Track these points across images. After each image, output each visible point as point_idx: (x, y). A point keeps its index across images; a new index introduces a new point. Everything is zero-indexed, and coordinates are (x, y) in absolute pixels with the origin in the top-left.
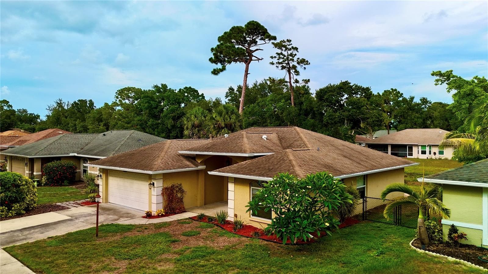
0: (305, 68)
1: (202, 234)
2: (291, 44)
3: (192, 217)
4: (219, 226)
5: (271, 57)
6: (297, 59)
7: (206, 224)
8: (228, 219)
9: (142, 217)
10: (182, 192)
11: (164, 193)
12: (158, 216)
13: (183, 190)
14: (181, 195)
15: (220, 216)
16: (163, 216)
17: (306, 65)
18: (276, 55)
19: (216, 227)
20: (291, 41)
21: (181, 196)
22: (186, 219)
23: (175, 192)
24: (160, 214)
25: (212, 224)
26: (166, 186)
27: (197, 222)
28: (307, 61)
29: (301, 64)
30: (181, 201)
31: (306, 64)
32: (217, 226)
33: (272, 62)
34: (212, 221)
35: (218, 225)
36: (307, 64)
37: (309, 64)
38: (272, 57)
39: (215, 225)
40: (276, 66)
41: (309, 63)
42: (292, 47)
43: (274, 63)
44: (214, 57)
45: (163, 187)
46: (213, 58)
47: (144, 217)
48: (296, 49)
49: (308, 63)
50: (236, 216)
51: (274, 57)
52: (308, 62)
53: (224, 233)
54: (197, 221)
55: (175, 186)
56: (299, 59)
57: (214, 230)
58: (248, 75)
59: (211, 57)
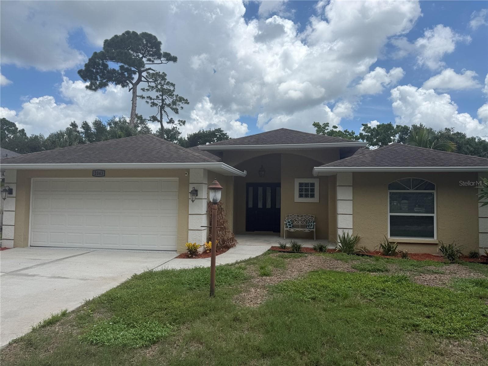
9: (177, 258)
20: (166, 75)
28: (187, 100)
31: (185, 103)
37: (188, 104)
45: (208, 199)
46: (83, 71)
48: (173, 85)
56: (178, 95)
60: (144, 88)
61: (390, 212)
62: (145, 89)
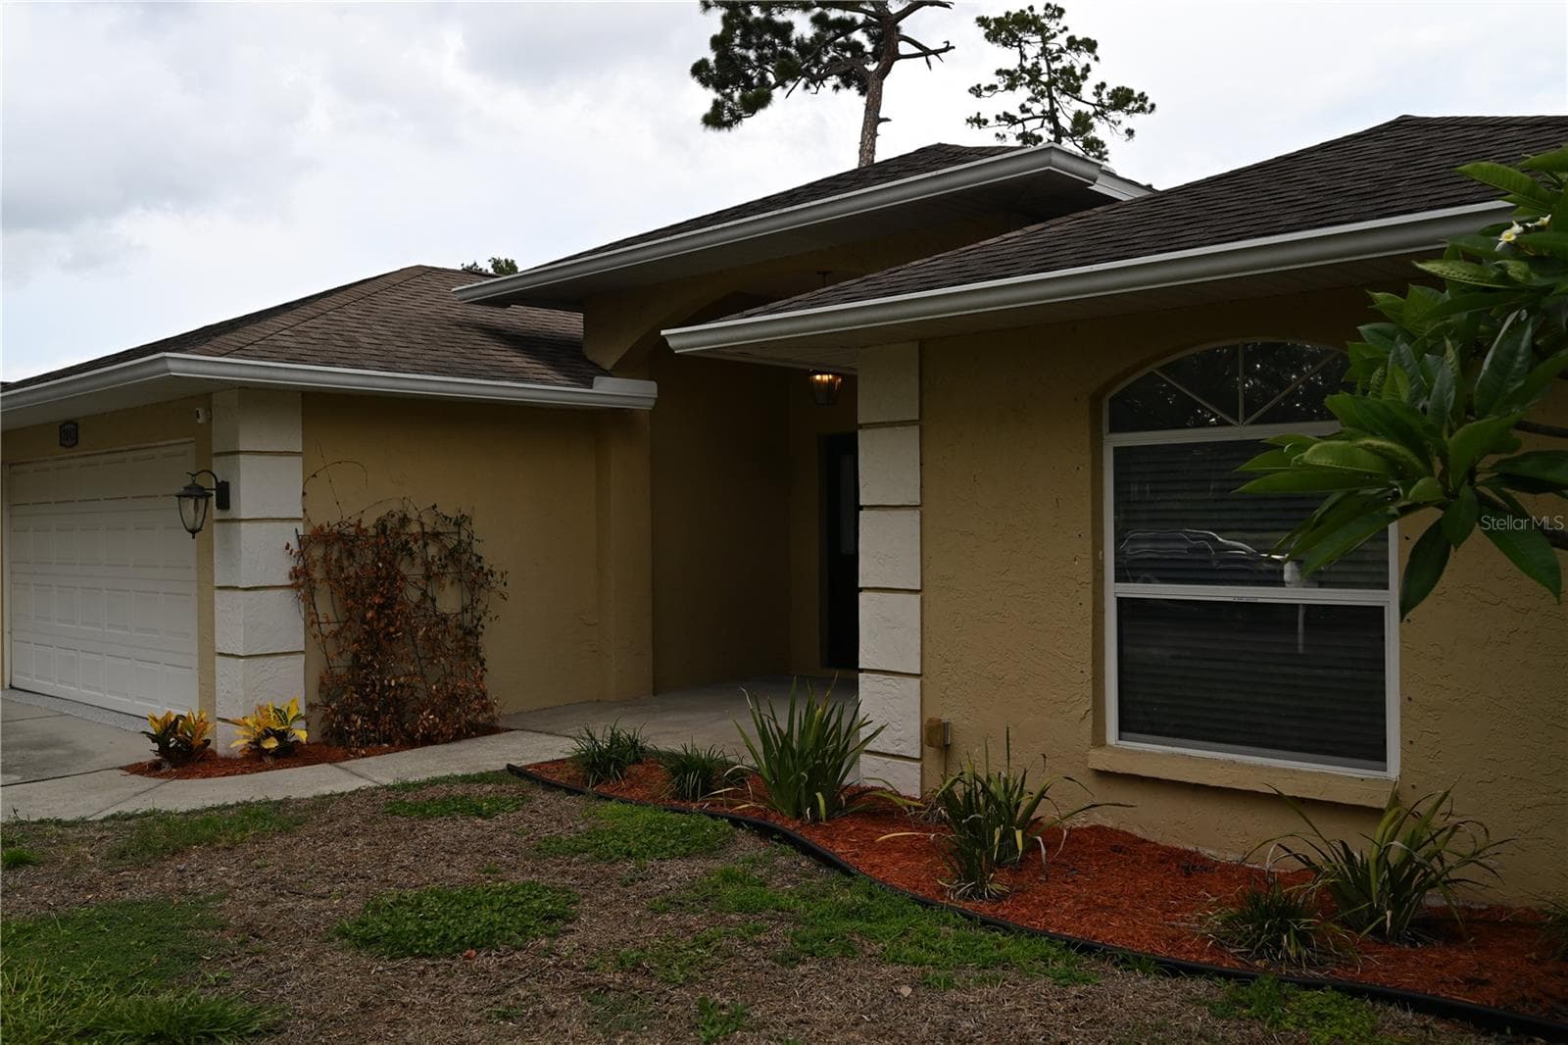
0: (1130, 132)
1: (590, 930)
2: (1066, 29)
3: (537, 766)
4: (787, 838)
5: (972, 90)
6: (1097, 87)
7: (647, 815)
8: (868, 772)
9: (121, 768)
10: (475, 577)
11: (318, 574)
12: (255, 759)
13: (479, 559)
14: (467, 601)
15: (787, 738)
16: (290, 754)
17: (1139, 116)
18: (995, 80)
19: (748, 845)
20: (1061, 11)
21: (465, 610)
22: (483, 778)
23: (411, 570)
24: (271, 744)
25: (713, 816)
26: (328, 517)
27: (568, 801)
28: (1143, 97)
29: (1113, 115)
30: (467, 649)
31: (1137, 111)
32: (764, 831)
33: (974, 116)
34: (706, 790)
35: (773, 820)
36: (1141, 109)
37: (1150, 112)
38: (976, 91)
39: (736, 822)
40: (997, 135)
41: (1153, 106)
42: (1071, 41)
43: (985, 122)
44: (715, 61)
45: (306, 520)
46: (712, 64)
47: (137, 769)
48: (1090, 45)
49: (1147, 106)
50: (938, 738)
51: (986, 89)
52: (1145, 100)
53: (850, 913)
54: (570, 791)
55: (415, 528)
56: (1103, 85)
57: (728, 878)
58: (881, 128)
59: (700, 58)
60: (979, 86)
61: (1118, 580)
62: (982, 87)
